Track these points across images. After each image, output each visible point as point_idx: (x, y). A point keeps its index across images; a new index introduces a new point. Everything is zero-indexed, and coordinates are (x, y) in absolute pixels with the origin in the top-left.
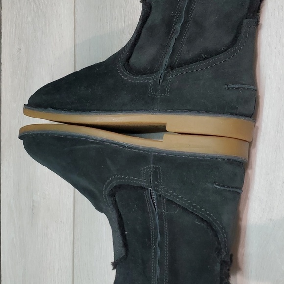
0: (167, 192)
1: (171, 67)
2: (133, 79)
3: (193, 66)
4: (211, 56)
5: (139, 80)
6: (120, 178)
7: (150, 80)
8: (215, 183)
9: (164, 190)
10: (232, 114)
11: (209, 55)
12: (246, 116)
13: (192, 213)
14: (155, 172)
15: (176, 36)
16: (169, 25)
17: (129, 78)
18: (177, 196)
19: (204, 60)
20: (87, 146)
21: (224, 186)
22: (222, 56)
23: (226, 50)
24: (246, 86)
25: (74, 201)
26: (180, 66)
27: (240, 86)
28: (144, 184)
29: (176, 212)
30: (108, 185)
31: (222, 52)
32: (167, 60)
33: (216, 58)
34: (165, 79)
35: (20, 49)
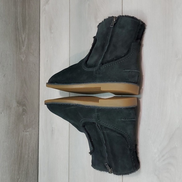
0: (104, 124)
1: (102, 64)
2: (88, 69)
3: (111, 63)
4: (119, 59)
5: (90, 70)
6: (85, 120)
7: (94, 69)
8: (122, 118)
9: (102, 123)
10: (127, 82)
11: (118, 58)
12: (134, 83)
13: (115, 131)
14: (98, 116)
15: (105, 51)
16: (103, 47)
17: (86, 69)
18: (108, 125)
19: (115, 60)
20: (70, 108)
21: (126, 119)
22: (123, 58)
23: (124, 56)
24: (133, 70)
25: (69, 127)
26: (106, 63)
27: (130, 70)
28: (94, 121)
29: (108, 131)
30: (81, 122)
31: (123, 57)
32: (101, 61)
33: (120, 59)
34: (100, 69)
35: (47, 61)
